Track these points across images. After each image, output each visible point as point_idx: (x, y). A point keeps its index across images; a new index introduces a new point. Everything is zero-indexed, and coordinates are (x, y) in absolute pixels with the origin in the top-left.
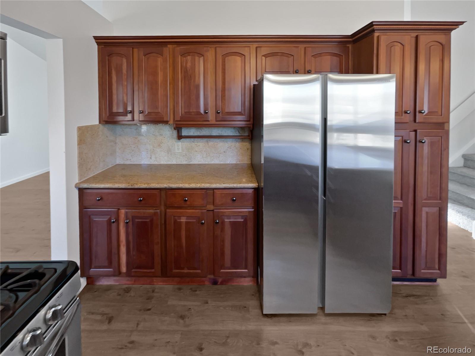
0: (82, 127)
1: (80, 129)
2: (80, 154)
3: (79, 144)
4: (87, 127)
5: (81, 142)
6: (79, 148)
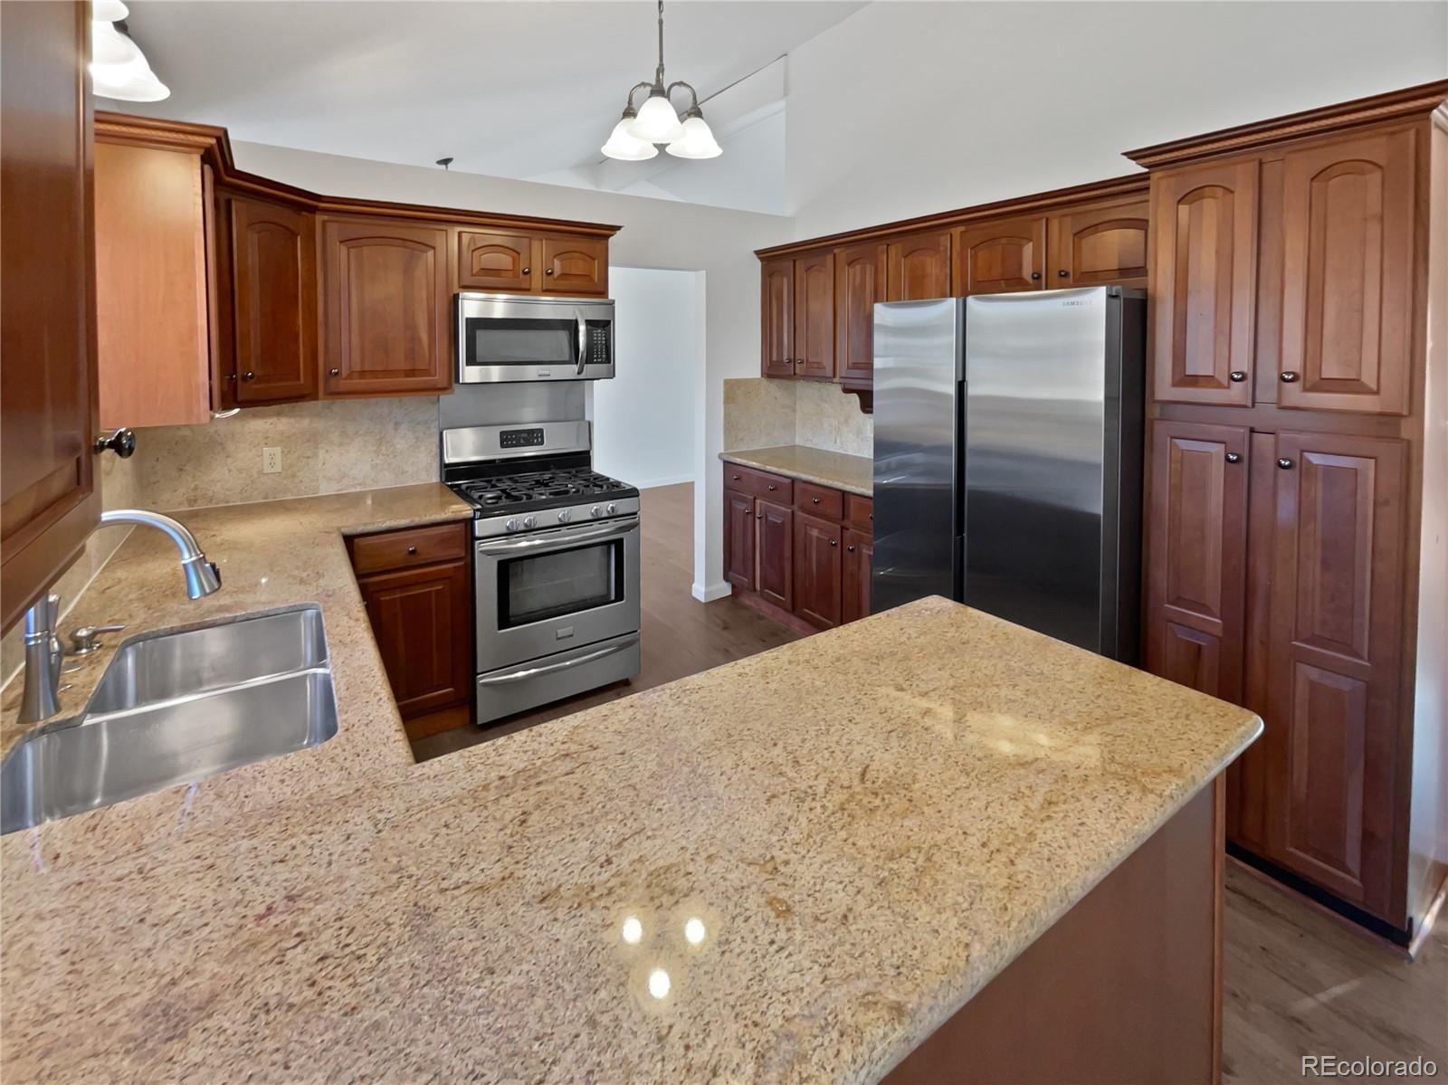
0: (731, 380)
1: (727, 382)
2: (727, 416)
3: (725, 403)
4: (738, 382)
5: (729, 399)
6: (725, 408)
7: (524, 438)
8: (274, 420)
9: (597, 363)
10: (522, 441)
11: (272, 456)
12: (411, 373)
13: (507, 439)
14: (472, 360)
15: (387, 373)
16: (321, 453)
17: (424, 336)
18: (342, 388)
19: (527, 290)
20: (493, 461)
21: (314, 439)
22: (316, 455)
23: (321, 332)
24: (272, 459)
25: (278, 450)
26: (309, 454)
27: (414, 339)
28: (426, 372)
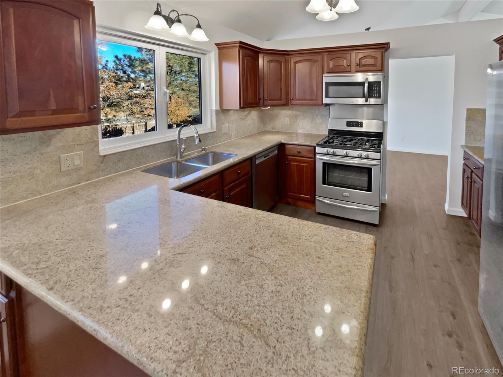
0: (471, 109)
1: (469, 110)
2: (468, 127)
3: (467, 120)
4: (478, 110)
5: (469, 119)
6: (467, 123)
7: (355, 124)
8: (288, 111)
9: (374, 98)
10: (354, 125)
11: (287, 120)
12: (311, 100)
13: (349, 124)
14: (327, 96)
15: (305, 100)
16: (298, 121)
17: (315, 88)
18: (294, 104)
19: (350, 72)
20: (345, 131)
21: (296, 117)
22: (297, 121)
23: (290, 88)
24: (287, 121)
25: (288, 119)
26: (295, 121)
27: (312, 90)
28: (316, 100)
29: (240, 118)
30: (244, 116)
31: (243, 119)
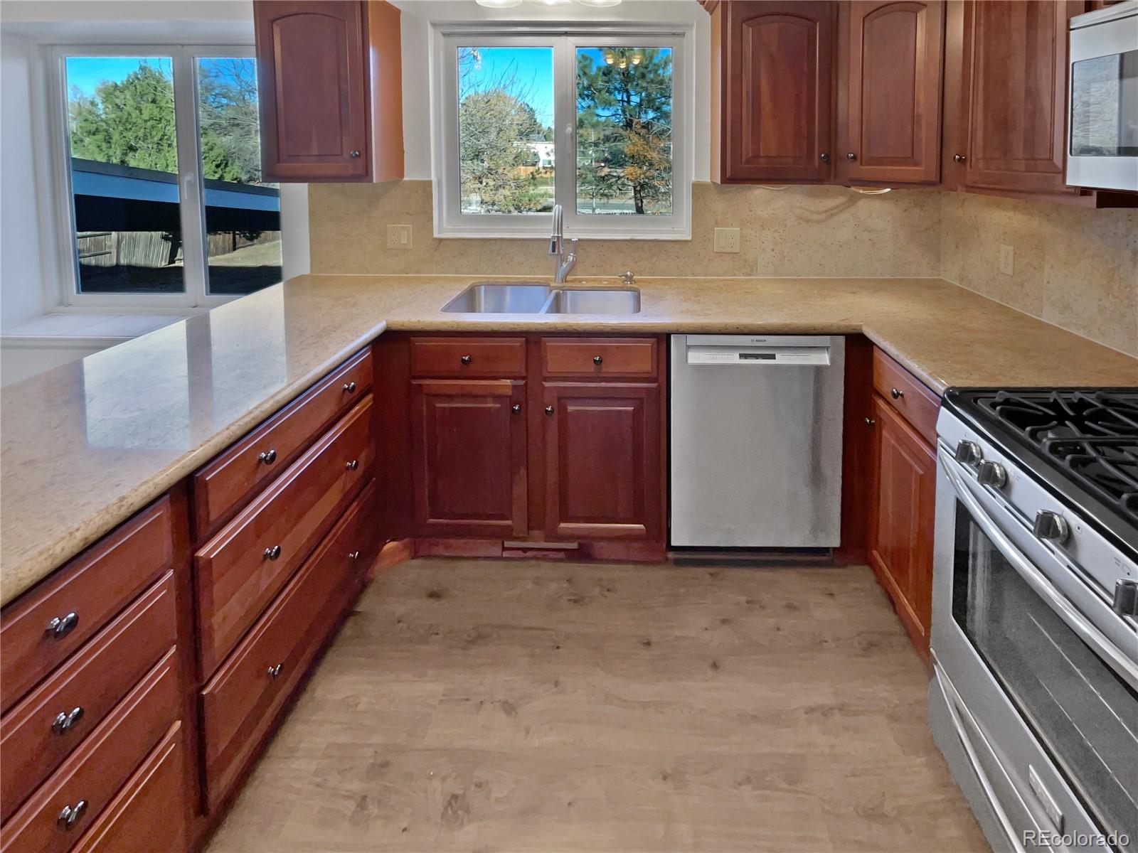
8: (1010, 214)
12: (1032, 163)
16: (1047, 268)
17: (1046, 103)
21: (1040, 245)
22: (1042, 268)
24: (1006, 258)
25: (1010, 251)
26: (1036, 263)
27: (1034, 112)
28: (1048, 164)
29: (799, 218)
30: (819, 213)
31: (808, 221)
